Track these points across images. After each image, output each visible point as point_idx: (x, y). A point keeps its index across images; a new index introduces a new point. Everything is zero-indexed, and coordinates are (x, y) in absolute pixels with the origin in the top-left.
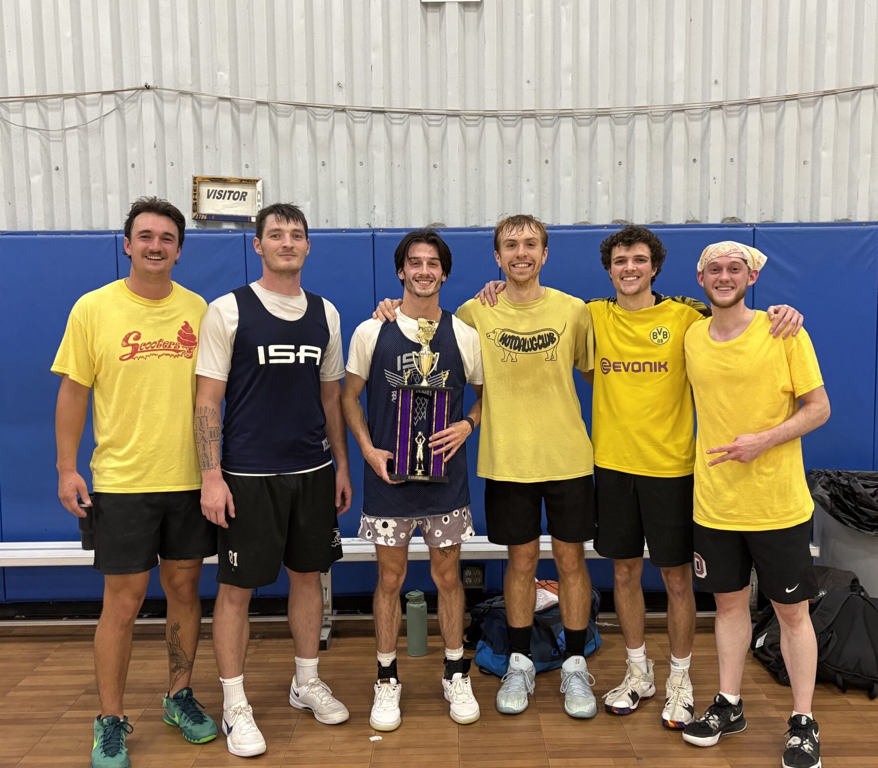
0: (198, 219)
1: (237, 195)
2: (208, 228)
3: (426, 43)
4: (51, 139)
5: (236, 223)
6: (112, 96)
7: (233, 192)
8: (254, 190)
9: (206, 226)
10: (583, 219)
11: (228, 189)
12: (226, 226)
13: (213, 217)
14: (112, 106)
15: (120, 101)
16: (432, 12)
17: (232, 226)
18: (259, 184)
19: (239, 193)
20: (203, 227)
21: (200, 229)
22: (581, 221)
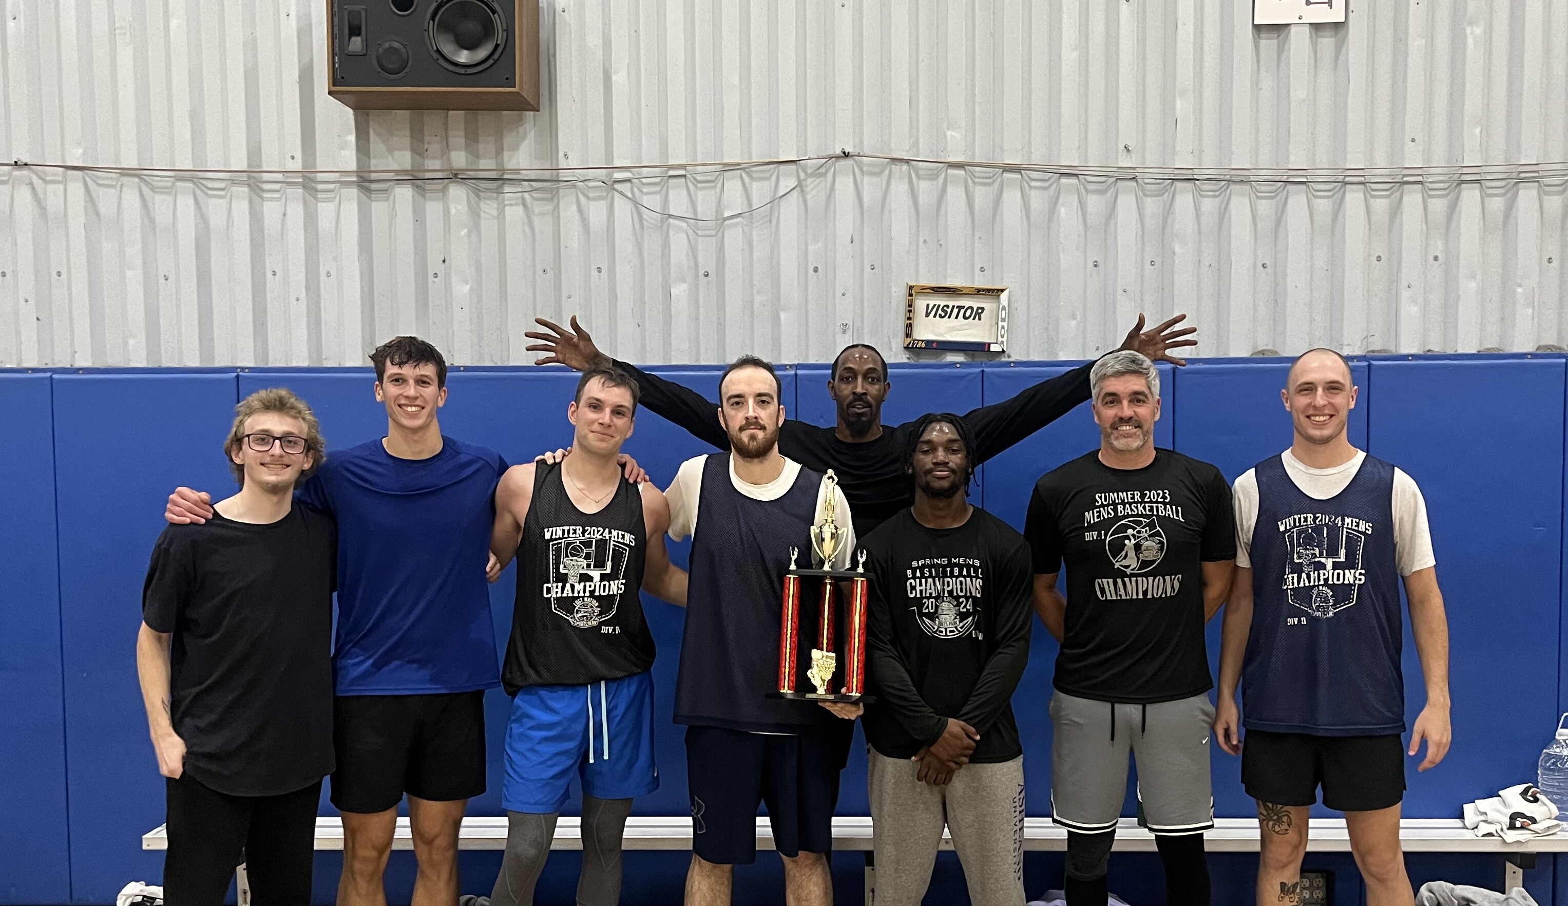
0: (912, 347)
1: (969, 311)
2: (923, 361)
3: (1257, 85)
4: (700, 232)
5: (965, 354)
6: (793, 167)
7: (963, 307)
8: (995, 305)
9: (919, 359)
10: (1491, 343)
11: (957, 303)
12: (951, 358)
13: (934, 345)
14: (793, 183)
15: (802, 176)
16: (1267, 39)
17: (959, 358)
18: (1004, 296)
19: (971, 308)
20: (916, 359)
21: (912, 362)
22: (1488, 346)
